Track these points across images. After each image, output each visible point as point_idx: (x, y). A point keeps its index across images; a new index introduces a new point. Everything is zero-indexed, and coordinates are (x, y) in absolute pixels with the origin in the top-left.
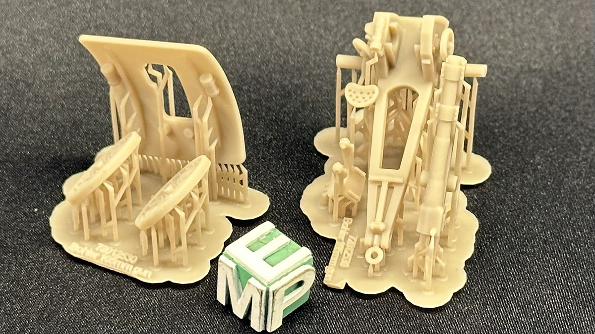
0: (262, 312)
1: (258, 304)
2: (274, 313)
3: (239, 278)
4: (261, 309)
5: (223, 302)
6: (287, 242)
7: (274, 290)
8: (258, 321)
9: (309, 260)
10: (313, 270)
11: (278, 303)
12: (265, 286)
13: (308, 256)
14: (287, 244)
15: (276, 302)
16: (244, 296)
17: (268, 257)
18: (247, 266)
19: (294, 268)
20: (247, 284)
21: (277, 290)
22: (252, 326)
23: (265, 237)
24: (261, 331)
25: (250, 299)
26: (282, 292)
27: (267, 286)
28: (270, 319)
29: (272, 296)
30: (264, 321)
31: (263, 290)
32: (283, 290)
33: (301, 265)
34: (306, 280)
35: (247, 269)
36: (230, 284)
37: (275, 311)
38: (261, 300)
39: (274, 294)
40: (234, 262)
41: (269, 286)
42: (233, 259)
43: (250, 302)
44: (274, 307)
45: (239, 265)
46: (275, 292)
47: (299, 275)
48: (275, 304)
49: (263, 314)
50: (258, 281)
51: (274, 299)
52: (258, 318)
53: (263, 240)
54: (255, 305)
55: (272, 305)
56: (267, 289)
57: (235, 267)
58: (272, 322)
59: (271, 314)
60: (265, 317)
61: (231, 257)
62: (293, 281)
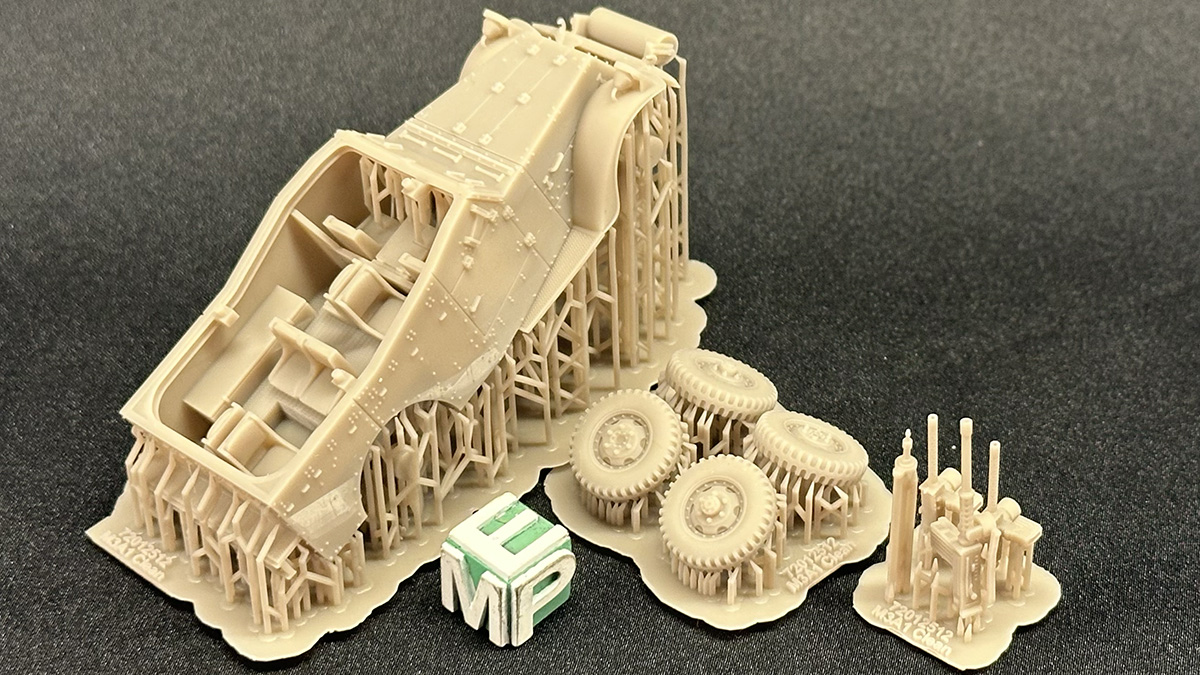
0: (502, 619)
1: (497, 608)
2: (520, 620)
3: (470, 573)
4: (501, 614)
5: (451, 609)
6: (535, 520)
7: (518, 587)
8: (499, 632)
9: (566, 543)
10: (572, 557)
11: (525, 605)
12: (505, 582)
13: (564, 537)
14: (534, 522)
15: (521, 603)
16: (477, 598)
17: (508, 542)
18: (479, 556)
20: (481, 581)
21: (522, 587)
22: (491, 639)
23: (503, 514)
24: (503, 645)
25: (485, 601)
26: (529, 589)
27: (507, 582)
28: (516, 627)
29: (515, 595)
30: (508, 632)
31: (502, 588)
32: (531, 586)
33: (555, 551)
34: (563, 571)
35: (480, 559)
36: (459, 582)
37: (522, 616)
38: (501, 601)
39: (518, 593)
40: (461, 551)
41: (510, 582)
42: (460, 547)
43: (486, 606)
44: (519, 612)
45: (468, 554)
46: (519, 590)
47: (551, 565)
48: (520, 607)
49: (506, 621)
50: (495, 576)
51: (519, 600)
52: (498, 628)
53: (501, 518)
54: (493, 610)
55: (516, 608)
56: (507, 587)
57: (463, 558)
58: (519, 632)
59: (516, 621)
60: (508, 625)
61: (457, 545)
62: (544, 574)
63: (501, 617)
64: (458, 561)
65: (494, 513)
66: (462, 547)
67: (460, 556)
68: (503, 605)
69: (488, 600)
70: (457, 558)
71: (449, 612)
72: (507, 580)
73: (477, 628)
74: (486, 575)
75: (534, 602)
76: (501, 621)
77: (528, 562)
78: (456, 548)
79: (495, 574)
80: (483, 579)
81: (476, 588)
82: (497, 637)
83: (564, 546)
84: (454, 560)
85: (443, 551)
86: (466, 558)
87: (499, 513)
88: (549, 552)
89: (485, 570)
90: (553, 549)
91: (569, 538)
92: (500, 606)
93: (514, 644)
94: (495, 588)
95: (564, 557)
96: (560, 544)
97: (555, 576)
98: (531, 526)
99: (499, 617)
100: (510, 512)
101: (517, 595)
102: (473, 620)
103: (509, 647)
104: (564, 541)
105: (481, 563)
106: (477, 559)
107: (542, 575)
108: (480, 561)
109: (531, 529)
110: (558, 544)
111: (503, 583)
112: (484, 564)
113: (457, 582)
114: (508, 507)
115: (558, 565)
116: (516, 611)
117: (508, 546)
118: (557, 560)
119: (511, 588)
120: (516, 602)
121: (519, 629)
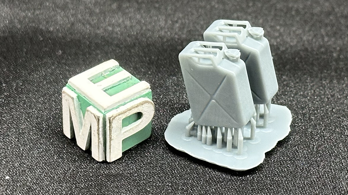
0: (100, 140)
1: (96, 132)
2: (112, 142)
3: (81, 109)
4: (99, 137)
5: (69, 136)
6: (129, 77)
7: (111, 117)
8: (98, 151)
9: (148, 93)
10: (152, 103)
11: (116, 132)
12: (102, 113)
13: (147, 89)
14: (128, 79)
15: (113, 130)
16: (84, 125)
17: (109, 89)
19: (133, 99)
21: (114, 118)
22: (93, 156)
23: (108, 72)
24: (101, 160)
25: (89, 128)
27: (104, 113)
28: (109, 147)
29: (109, 123)
30: (104, 151)
31: (99, 117)
32: (120, 118)
33: (140, 97)
34: (145, 113)
35: (87, 98)
36: (73, 115)
37: (113, 139)
38: (99, 127)
39: (111, 121)
40: (75, 92)
41: (106, 113)
42: (75, 90)
43: (90, 131)
44: (111, 136)
45: (80, 95)
46: (111, 119)
47: (136, 106)
48: (112, 132)
49: (102, 142)
50: (96, 109)
51: (111, 127)
52: (97, 147)
53: (107, 75)
54: (94, 133)
55: (109, 133)
56: (104, 116)
57: (76, 97)
58: (111, 151)
59: (109, 142)
60: (104, 146)
61: (73, 89)
62: (130, 111)
63: (99, 139)
64: (73, 98)
65: (101, 71)
66: (77, 90)
67: (75, 96)
68: (101, 130)
69: (91, 127)
70: (72, 96)
71: (69, 139)
72: (103, 111)
73: (84, 149)
74: (90, 108)
76: (99, 142)
77: (119, 102)
78: (72, 90)
79: (95, 108)
80: (88, 111)
81: (84, 119)
82: (97, 155)
83: (146, 95)
84: (70, 98)
85: (64, 92)
86: (78, 97)
87: (105, 71)
88: (135, 97)
89: (90, 105)
90: (138, 96)
91: (151, 90)
92: (98, 130)
93: (108, 161)
94: (94, 116)
95: (146, 102)
96: (144, 93)
97: (139, 115)
99: (98, 139)
100: (113, 72)
102: (82, 144)
103: (105, 162)
104: (147, 91)
105: (87, 100)
106: (85, 98)
107: (129, 111)
108: (87, 99)
109: (125, 83)
110: (142, 93)
111: (101, 113)
112: (89, 101)
113: (72, 115)
114: (112, 69)
115: (142, 107)
116: (110, 135)
117: (108, 92)
118: (140, 103)
119: (106, 118)
120: (109, 128)
121: (111, 149)
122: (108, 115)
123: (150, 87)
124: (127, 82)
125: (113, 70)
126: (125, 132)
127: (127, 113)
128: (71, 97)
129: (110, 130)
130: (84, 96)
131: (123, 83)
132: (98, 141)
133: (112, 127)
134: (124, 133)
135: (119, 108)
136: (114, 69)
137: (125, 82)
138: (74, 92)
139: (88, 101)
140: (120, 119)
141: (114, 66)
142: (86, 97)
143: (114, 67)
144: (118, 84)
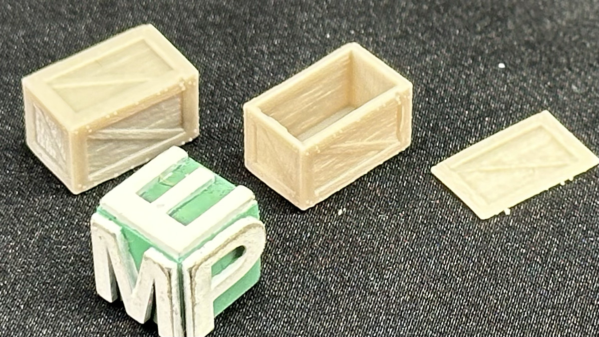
0: (174, 309)
1: (166, 294)
2: (196, 308)
3: (130, 250)
4: (172, 302)
5: (109, 298)
6: (211, 181)
7: (191, 266)
8: (171, 326)
9: (251, 210)
10: (260, 226)
11: (202, 289)
12: (175, 261)
13: (249, 201)
14: (210, 184)
15: (197, 289)
16: (140, 282)
17: (177, 209)
18: (140, 228)
19: (225, 224)
20: (143, 261)
21: (197, 267)
22: (161, 333)
23: (170, 174)
25: (151, 287)
26: (207, 269)
27: (177, 260)
28: (192, 318)
29: (189, 278)
30: (182, 325)
31: (171, 269)
32: (209, 264)
33: (238, 219)
34: (250, 245)
35: (141, 233)
36: (116, 264)
37: (198, 303)
38: (170, 286)
39: (193, 274)
40: (117, 223)
41: (181, 260)
42: (115, 218)
43: (152, 292)
44: (194, 298)
45: (126, 227)
46: (193, 270)
47: (234, 237)
48: (196, 292)
49: (179, 311)
50: (162, 254)
51: (193, 283)
52: (169, 319)
53: (167, 179)
54: (161, 297)
55: (190, 294)
56: (178, 267)
57: (120, 232)
58: (196, 324)
59: (191, 310)
60: (181, 316)
61: (112, 216)
62: (225, 248)
63: (172, 306)
64: (114, 235)
65: (157, 173)
66: (118, 219)
67: (117, 230)
68: (175, 290)
69: (154, 285)
70: (112, 231)
71: (107, 302)
72: (176, 257)
73: (142, 321)
74: (150, 253)
75: (214, 285)
76: (172, 311)
77: (203, 236)
78: (110, 219)
79: (161, 251)
80: (147, 259)
81: (138, 270)
82: (168, 332)
83: (249, 213)
84: (109, 235)
85: (94, 224)
86: (123, 231)
87: (164, 173)
88: (230, 220)
89: (149, 246)
90: (235, 217)
91: (256, 202)
92: (170, 292)
94: (162, 269)
95: (249, 227)
96: (245, 210)
97: (239, 251)
98: (207, 189)
99: (169, 306)
100: (179, 173)
101: (191, 277)
102: (137, 312)
104: (249, 206)
105: (142, 238)
106: (137, 232)
107: (222, 250)
108: (142, 235)
109: (205, 192)
110: (241, 210)
111: (172, 262)
112: (147, 239)
113: (113, 263)
114: (175, 165)
115: (243, 237)
116: (191, 298)
117: (177, 215)
118: (241, 231)
119: (183, 269)
120: (190, 286)
121: (196, 321)
122: (186, 265)
123: (254, 197)
124: (209, 191)
125: (178, 168)
126: (218, 286)
127: (220, 253)
128: (109, 233)
129: (192, 289)
130: (135, 230)
131: (202, 193)
132: (170, 310)
133: (196, 284)
134: (215, 288)
135: (205, 246)
136: (180, 166)
137: (205, 190)
138: (114, 221)
139: (145, 240)
140: (208, 266)
141: (180, 159)
142: (139, 231)
143: (179, 162)
144: (192, 197)
